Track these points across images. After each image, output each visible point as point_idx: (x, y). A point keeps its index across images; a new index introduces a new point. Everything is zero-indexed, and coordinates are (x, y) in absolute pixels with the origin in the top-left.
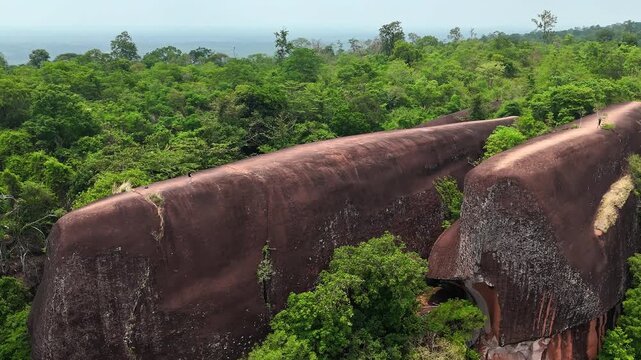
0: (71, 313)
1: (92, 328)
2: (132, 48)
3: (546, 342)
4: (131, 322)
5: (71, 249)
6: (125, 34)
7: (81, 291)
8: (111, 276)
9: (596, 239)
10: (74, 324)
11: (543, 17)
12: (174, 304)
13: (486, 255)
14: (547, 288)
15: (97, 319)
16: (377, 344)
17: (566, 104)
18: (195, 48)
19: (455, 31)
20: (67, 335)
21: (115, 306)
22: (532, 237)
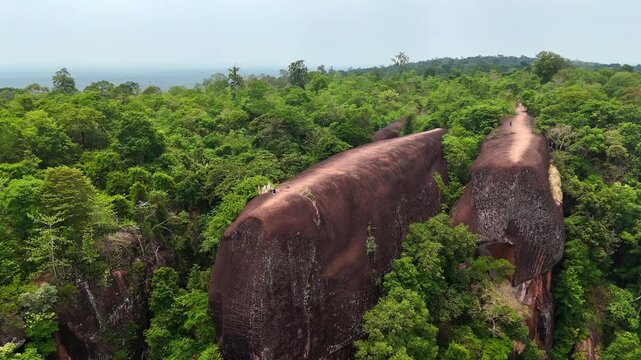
0: (274, 285)
1: (286, 295)
2: (71, 82)
3: (529, 282)
4: (307, 289)
5: (273, 235)
6: (64, 70)
7: (280, 267)
8: (295, 254)
9: (558, 208)
10: (276, 293)
11: (400, 57)
12: (329, 274)
13: (511, 223)
14: (544, 242)
15: (289, 288)
16: (453, 291)
17: (486, 118)
18: (124, 82)
19: (321, 68)
20: (272, 301)
21: (299, 278)
22: (540, 208)
